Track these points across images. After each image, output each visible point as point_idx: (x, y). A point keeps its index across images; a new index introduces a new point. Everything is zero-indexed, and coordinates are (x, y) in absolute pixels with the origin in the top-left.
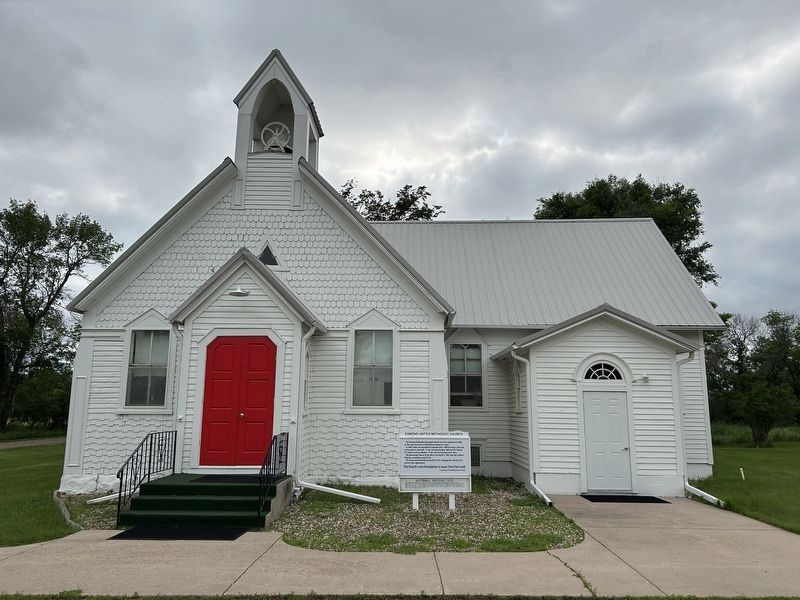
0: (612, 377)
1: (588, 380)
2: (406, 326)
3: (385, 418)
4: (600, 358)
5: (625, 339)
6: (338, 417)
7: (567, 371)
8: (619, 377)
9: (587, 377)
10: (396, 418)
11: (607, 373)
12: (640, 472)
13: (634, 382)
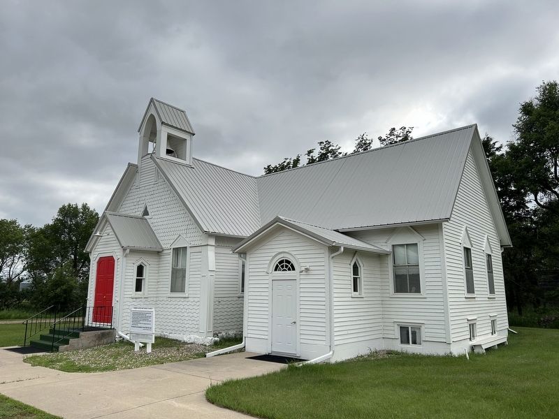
0: (289, 269)
1: (276, 272)
2: (193, 244)
3: (182, 300)
4: (282, 255)
5: (298, 241)
6: (165, 299)
7: (262, 266)
8: (294, 269)
9: (276, 270)
10: (187, 300)
11: (287, 266)
12: (302, 341)
13: (302, 272)
